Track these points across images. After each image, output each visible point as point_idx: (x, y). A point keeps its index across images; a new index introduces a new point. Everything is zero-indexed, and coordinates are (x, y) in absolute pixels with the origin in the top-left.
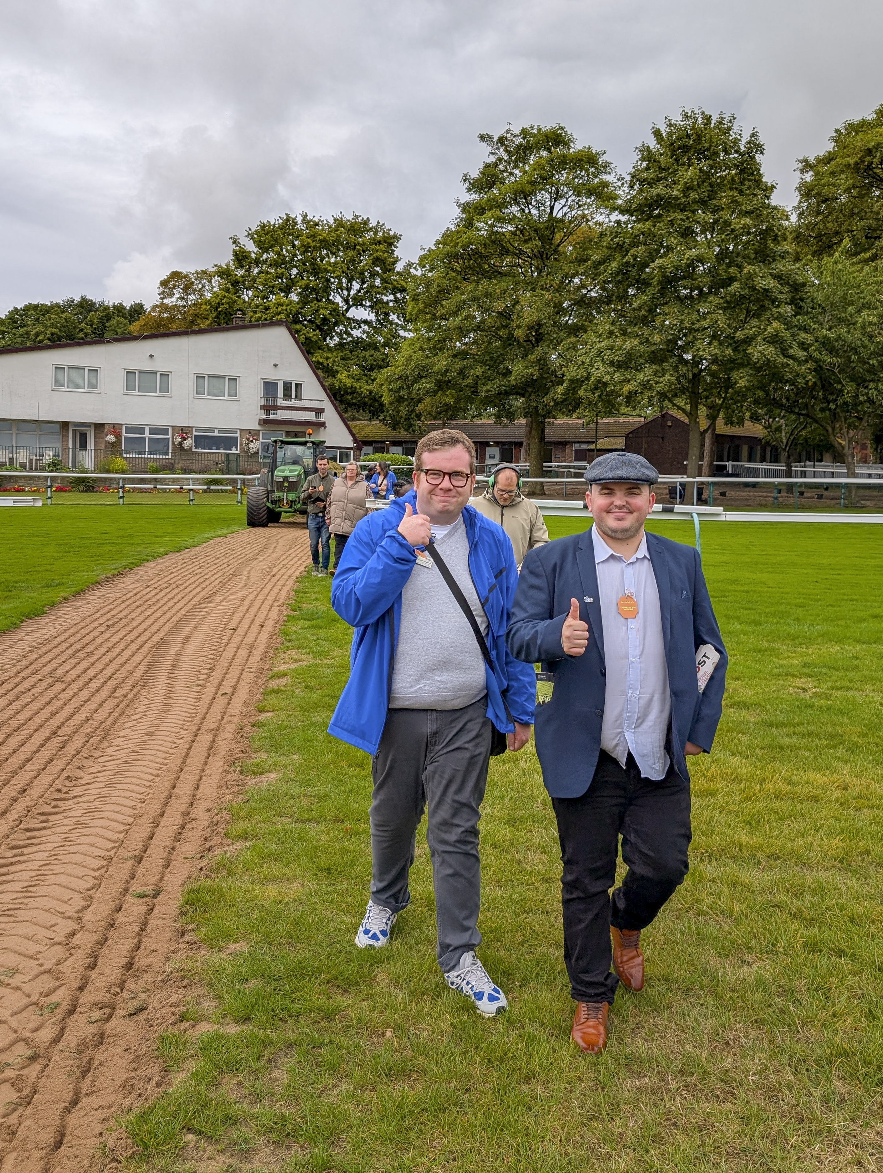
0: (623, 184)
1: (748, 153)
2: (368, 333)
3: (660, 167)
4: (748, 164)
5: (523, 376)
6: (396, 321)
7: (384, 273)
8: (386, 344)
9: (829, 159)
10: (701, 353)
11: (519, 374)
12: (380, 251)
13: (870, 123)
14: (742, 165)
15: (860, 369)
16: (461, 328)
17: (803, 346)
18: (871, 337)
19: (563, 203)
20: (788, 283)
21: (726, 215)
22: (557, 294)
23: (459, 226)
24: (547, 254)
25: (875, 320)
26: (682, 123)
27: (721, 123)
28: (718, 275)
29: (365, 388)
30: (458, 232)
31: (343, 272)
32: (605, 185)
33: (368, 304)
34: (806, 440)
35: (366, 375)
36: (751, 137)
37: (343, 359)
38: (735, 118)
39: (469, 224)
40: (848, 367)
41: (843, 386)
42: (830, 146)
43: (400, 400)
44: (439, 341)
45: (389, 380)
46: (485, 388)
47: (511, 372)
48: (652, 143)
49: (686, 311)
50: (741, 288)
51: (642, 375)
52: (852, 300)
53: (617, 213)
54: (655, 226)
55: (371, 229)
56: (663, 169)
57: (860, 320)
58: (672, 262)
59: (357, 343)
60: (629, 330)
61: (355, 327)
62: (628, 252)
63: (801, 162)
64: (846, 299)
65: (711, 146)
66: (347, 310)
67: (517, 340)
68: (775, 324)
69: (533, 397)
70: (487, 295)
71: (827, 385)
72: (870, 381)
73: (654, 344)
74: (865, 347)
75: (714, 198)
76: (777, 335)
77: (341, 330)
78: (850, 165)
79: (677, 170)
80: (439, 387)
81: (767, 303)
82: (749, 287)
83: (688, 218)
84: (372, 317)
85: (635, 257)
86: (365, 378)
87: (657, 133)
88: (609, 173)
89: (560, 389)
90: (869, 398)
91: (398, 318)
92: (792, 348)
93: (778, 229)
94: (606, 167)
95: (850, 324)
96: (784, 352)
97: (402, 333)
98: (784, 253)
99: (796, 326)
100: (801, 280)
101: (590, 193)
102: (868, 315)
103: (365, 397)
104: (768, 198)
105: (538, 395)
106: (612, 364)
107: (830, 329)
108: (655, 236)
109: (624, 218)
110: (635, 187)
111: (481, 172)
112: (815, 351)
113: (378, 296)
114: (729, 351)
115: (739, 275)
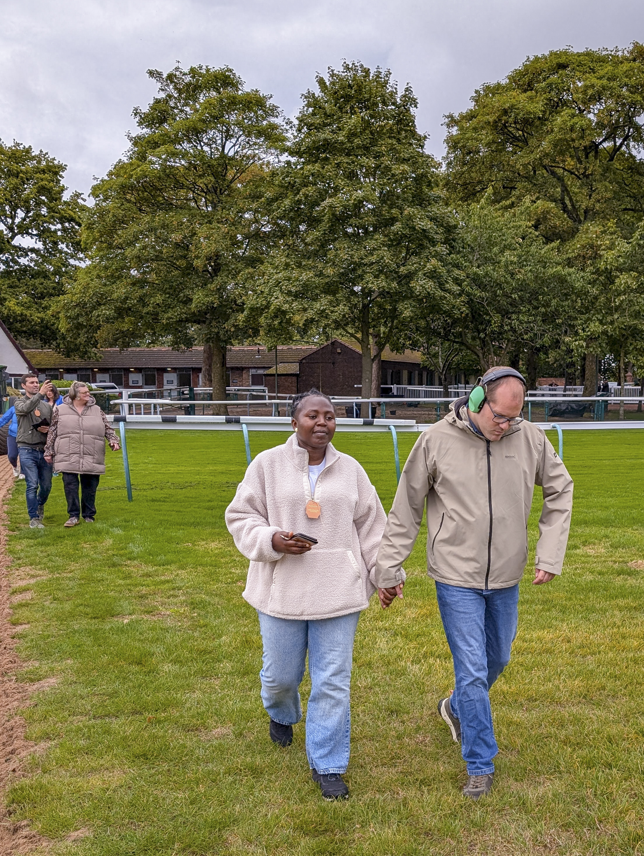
0: (291, 127)
1: (404, 106)
2: (36, 261)
3: (325, 114)
4: (404, 116)
5: (203, 304)
6: (66, 249)
7: (51, 202)
8: (55, 273)
9: (471, 116)
10: (370, 285)
11: (200, 302)
12: (45, 179)
13: (504, 87)
14: (399, 116)
15: (504, 302)
16: (139, 257)
17: (457, 281)
18: (512, 274)
19: (234, 142)
20: (442, 225)
21: (386, 161)
22: (233, 228)
23: (131, 158)
24: (221, 190)
25: (516, 259)
26: (343, 74)
27: (378, 76)
28: (382, 215)
29: (36, 316)
30: (131, 164)
31: (6, 200)
32: (274, 127)
33: (35, 232)
34: (458, 364)
35: (36, 303)
36: (406, 91)
37: (11, 287)
38: (390, 74)
39: (142, 157)
40: (495, 301)
41: (491, 317)
42: (471, 105)
43: (79, 327)
44: (116, 269)
45: (66, 308)
46: (166, 316)
47: (191, 300)
48: (318, 92)
49: (355, 247)
50: (403, 228)
51: (318, 305)
52: (496, 242)
53: (286, 154)
54: (323, 168)
55: (33, 157)
56: (329, 116)
57: (504, 259)
58: (341, 201)
59: (25, 270)
60: (304, 263)
61: (22, 256)
62: (299, 191)
63: (448, 117)
64: (490, 241)
65: (370, 97)
66: (13, 238)
67: (195, 270)
68: (434, 261)
69: (214, 323)
70: (164, 226)
71: (477, 316)
72: (512, 313)
73: (328, 276)
74: (507, 283)
75: (376, 145)
76: (435, 271)
77: (7, 258)
78: (489, 122)
79: (341, 117)
80: (119, 314)
81: (425, 242)
82: (410, 228)
83: (353, 162)
84: (39, 245)
85: (306, 196)
86: (36, 306)
87: (321, 82)
88: (277, 117)
89: (241, 317)
90: (512, 327)
91: (67, 246)
92: (447, 283)
93: (431, 176)
94: (273, 111)
95: (496, 263)
96: (441, 286)
97: (72, 261)
98: (437, 197)
99: (450, 263)
100: (453, 222)
101: (259, 134)
102: (510, 255)
103: (36, 324)
104: (422, 147)
105: (219, 322)
106: (289, 293)
107: (478, 267)
108: (323, 177)
109: (293, 160)
110: (303, 131)
111: (151, 107)
112: (467, 286)
113: (45, 225)
114: (394, 285)
115: (400, 216)
